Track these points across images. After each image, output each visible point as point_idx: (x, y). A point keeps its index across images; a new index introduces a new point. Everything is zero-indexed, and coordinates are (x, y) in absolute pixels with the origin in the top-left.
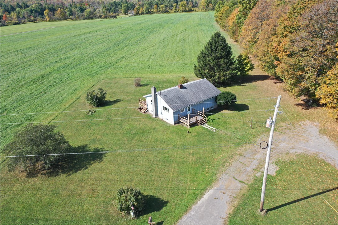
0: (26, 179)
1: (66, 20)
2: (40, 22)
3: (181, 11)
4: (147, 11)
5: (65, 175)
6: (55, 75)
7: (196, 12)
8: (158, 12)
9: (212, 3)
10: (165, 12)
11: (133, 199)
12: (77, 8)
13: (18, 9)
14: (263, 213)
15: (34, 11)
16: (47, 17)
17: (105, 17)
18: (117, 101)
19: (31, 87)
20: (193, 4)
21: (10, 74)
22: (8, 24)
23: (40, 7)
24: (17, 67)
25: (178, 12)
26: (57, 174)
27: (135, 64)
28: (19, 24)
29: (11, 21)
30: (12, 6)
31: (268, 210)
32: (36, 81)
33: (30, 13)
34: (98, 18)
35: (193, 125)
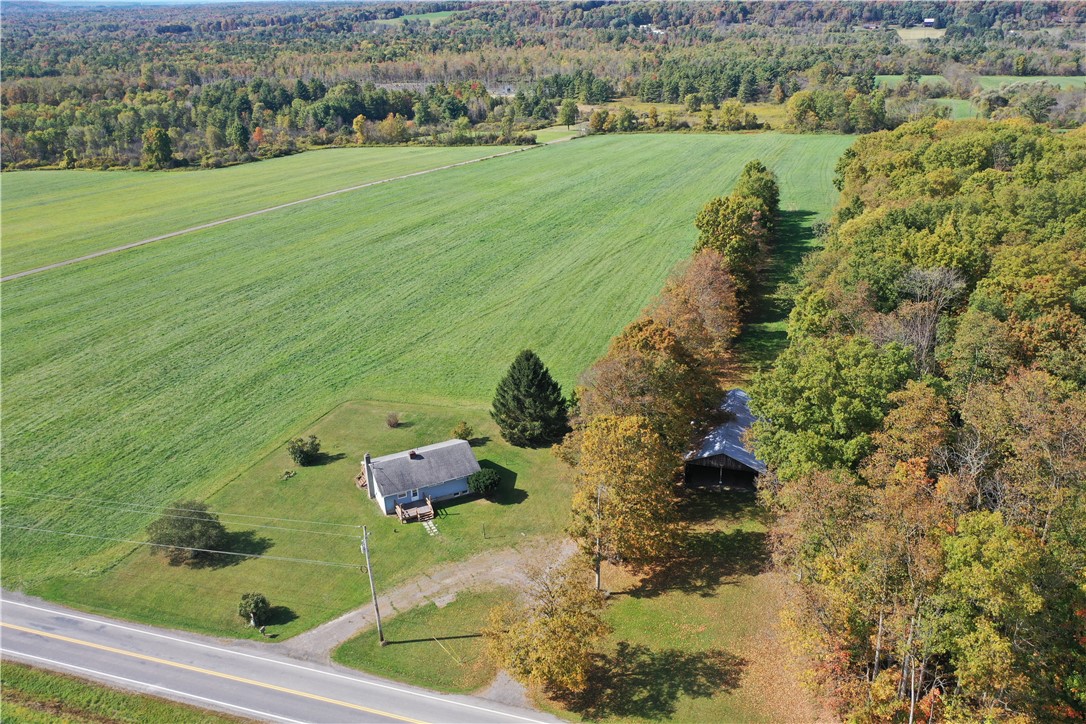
0: (168, 567)
1: (404, 144)
2: (340, 146)
3: (723, 126)
4: (626, 123)
5: (211, 569)
6: (277, 379)
7: (768, 132)
8: (657, 126)
9: (814, 111)
10: (677, 128)
11: (252, 606)
12: (443, 105)
13: (297, 102)
14: (381, 643)
15: (332, 111)
16: (359, 134)
17: (505, 142)
18: (340, 457)
19: (229, 405)
20: (783, 91)
21: (207, 363)
22: (262, 155)
23: (350, 97)
24: (224, 346)
25: (714, 128)
26: (202, 567)
27: (432, 361)
28: (288, 153)
29: (271, 144)
30: (284, 91)
31: (389, 643)
32: (240, 390)
33: (322, 115)
34: (487, 142)
35: (412, 520)
